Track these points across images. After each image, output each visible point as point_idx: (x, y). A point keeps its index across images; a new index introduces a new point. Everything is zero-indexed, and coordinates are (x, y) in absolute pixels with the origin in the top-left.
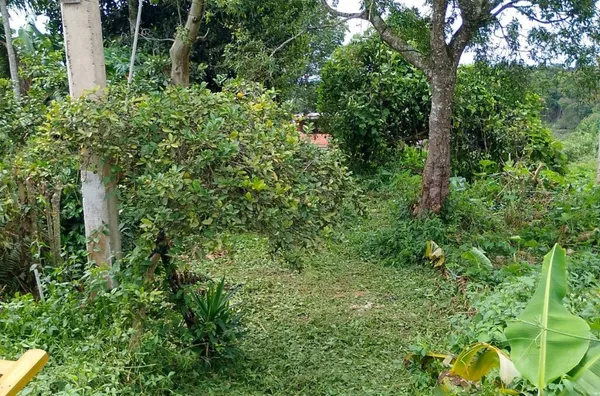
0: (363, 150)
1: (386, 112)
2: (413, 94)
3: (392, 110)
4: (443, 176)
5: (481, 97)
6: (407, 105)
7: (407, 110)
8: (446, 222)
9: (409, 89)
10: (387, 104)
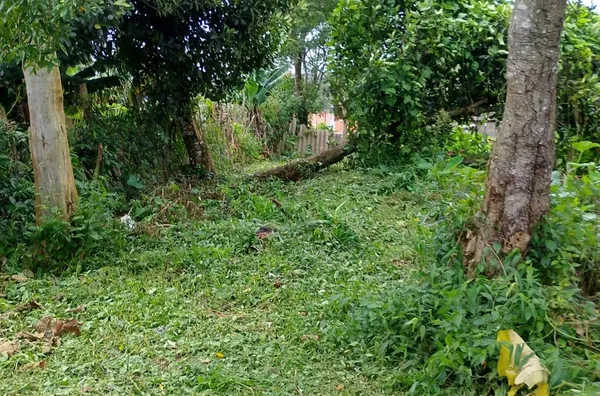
0: (392, 129)
1: (427, 72)
2: (469, 43)
3: (435, 68)
4: (538, 167)
5: (570, 48)
6: (459, 60)
7: (458, 67)
8: (546, 277)
9: (462, 36)
10: (428, 60)
